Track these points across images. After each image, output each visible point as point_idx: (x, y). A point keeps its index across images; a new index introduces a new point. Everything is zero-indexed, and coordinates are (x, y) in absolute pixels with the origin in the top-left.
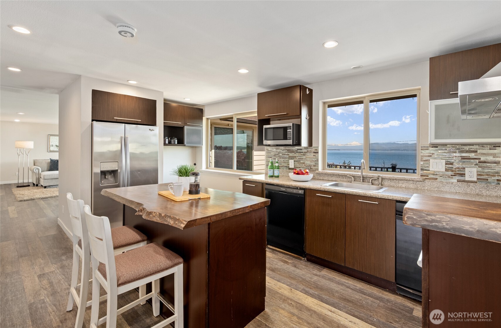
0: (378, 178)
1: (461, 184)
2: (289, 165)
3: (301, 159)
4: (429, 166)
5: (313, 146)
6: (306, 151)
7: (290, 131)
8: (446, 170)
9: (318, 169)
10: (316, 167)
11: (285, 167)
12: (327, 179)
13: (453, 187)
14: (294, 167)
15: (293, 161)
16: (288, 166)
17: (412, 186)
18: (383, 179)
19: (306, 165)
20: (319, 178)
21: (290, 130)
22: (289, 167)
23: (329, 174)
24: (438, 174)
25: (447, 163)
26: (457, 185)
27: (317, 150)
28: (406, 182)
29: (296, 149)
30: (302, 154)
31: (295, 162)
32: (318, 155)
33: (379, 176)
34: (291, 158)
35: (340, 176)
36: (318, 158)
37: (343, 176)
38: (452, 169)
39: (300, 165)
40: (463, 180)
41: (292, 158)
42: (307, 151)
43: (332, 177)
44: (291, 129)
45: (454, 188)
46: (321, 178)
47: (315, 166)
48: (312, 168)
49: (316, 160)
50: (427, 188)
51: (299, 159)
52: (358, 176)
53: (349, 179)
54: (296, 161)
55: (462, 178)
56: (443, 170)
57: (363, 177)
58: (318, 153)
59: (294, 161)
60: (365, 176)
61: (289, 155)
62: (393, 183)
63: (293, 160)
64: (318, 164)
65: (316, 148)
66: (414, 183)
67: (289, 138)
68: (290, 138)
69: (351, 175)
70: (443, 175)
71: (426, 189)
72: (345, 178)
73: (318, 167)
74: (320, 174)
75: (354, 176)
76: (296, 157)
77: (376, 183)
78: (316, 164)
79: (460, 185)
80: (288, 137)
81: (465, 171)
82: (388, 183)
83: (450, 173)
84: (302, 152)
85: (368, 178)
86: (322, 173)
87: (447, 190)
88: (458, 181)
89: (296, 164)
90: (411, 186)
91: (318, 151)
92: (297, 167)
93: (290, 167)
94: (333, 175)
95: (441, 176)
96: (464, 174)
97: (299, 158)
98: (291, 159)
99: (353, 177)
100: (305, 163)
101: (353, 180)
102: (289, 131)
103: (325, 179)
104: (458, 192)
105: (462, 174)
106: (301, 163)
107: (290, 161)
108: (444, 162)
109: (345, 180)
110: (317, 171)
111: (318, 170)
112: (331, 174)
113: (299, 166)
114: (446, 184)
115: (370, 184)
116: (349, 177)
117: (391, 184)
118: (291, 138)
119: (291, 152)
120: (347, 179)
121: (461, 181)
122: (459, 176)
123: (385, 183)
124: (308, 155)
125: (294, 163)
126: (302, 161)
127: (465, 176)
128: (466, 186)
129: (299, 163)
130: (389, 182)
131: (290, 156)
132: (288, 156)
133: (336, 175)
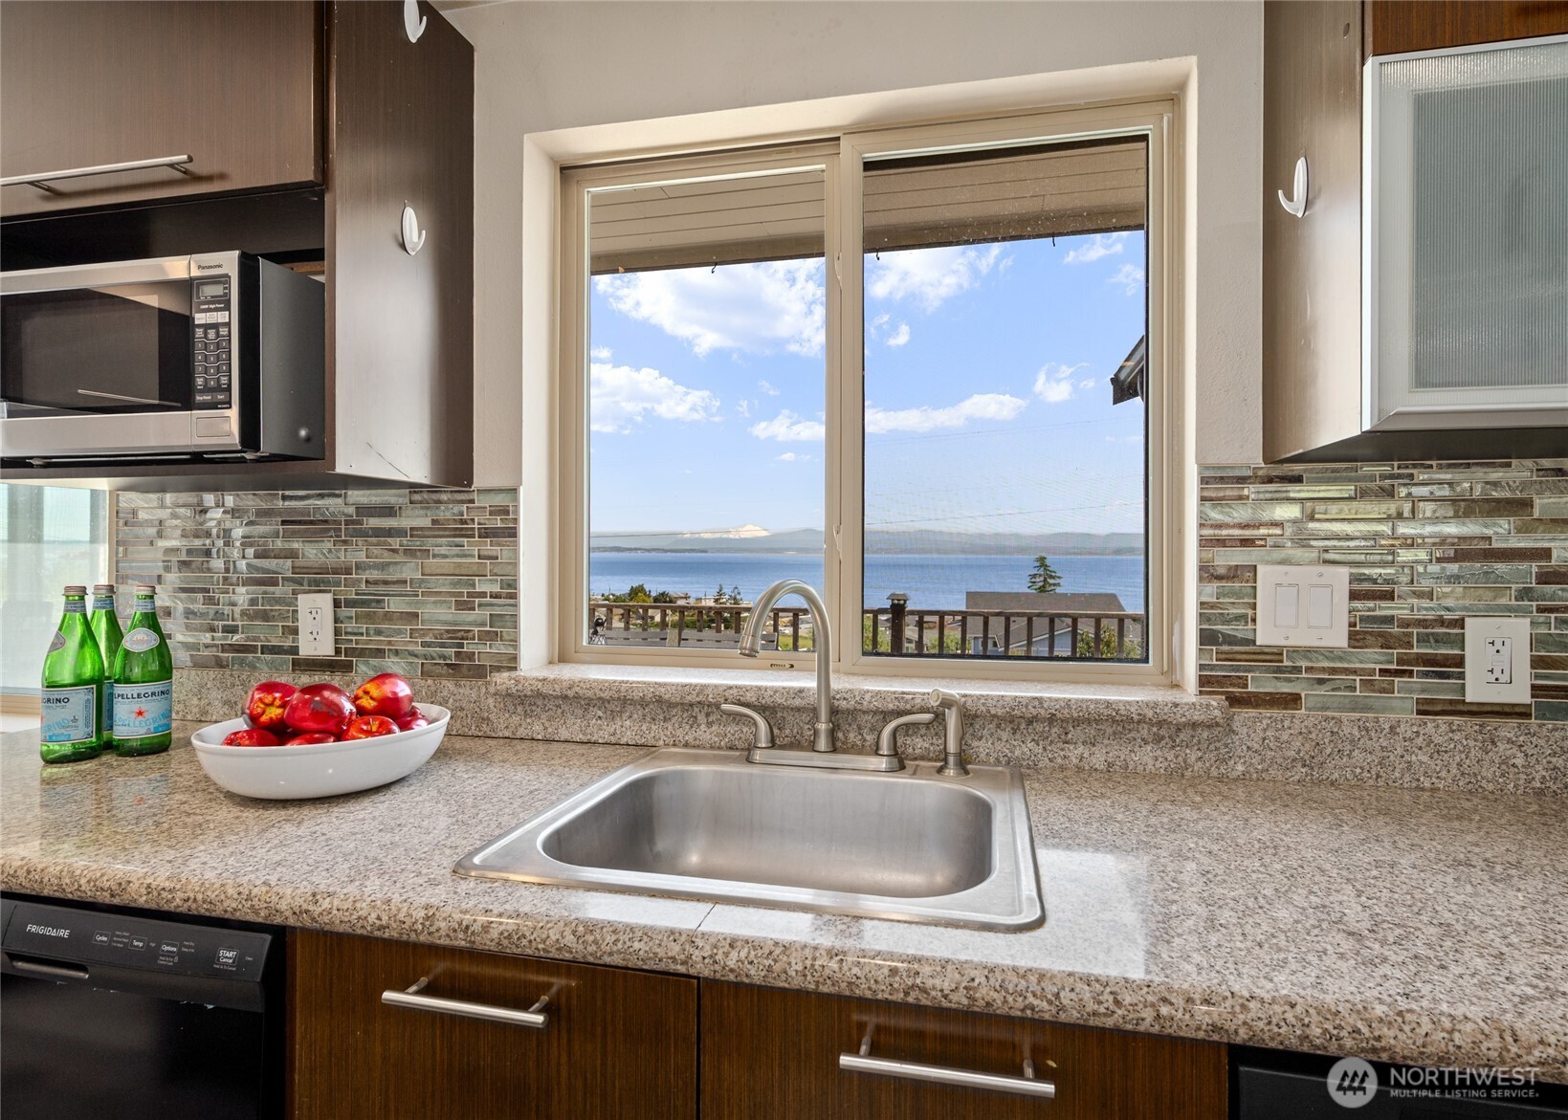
0: (939, 717)
1: (1444, 728)
2: (295, 631)
3: (386, 583)
4: (1250, 612)
5: (480, 480)
6: (426, 522)
7: (215, 326)
8: (1356, 638)
9: (514, 658)
10: (499, 648)
11: (265, 649)
12: (580, 737)
13: (1400, 751)
14: (338, 651)
15: (325, 601)
16: (288, 643)
17: (1151, 762)
18: (970, 718)
19: (424, 633)
20: (521, 732)
21: (221, 317)
22: (294, 650)
23: (590, 694)
24: (1304, 664)
25: (1356, 587)
26: (1419, 741)
27: (507, 513)
28: (1109, 731)
29: (351, 510)
30: (395, 542)
31: (344, 612)
32: (516, 552)
33: (947, 703)
34: (317, 583)
35: (671, 705)
36: (516, 575)
37: (691, 705)
38: (1386, 628)
39: (379, 632)
40: (1451, 702)
41: (317, 579)
42: (434, 522)
43: (613, 716)
44: (228, 308)
45: (1407, 757)
46: (537, 729)
47: (492, 636)
48: (471, 656)
49: (497, 589)
50: (1240, 768)
51: (372, 589)
52: (797, 702)
53: (732, 728)
54: (350, 603)
55: (1441, 691)
56: (1339, 639)
57: (834, 712)
58: (513, 533)
59: (337, 604)
60: (843, 704)
61: (292, 554)
62: (1031, 745)
63: (328, 598)
64: (514, 620)
65: (499, 500)
66: (1163, 738)
67: (207, 390)
68: (218, 389)
69: (750, 697)
70: (1334, 671)
71: (1234, 774)
72: (710, 724)
73: (515, 642)
74: (530, 700)
75: (769, 701)
76: (348, 571)
77: (918, 751)
78: (502, 627)
79: (1438, 740)
80: (200, 381)
81: (1460, 641)
82: (999, 746)
83: (1372, 658)
84: (400, 532)
85: (864, 712)
86: (539, 695)
87: (1366, 774)
88: (1426, 709)
89: (351, 626)
90: (1146, 757)
91: (516, 520)
92: (362, 653)
93: (307, 649)
94: (617, 702)
95: (1321, 682)
96: (1460, 661)
97: (375, 575)
98: (317, 586)
99: (762, 709)
100: (416, 615)
101: (763, 740)
102: (207, 327)
103: (564, 734)
104: (1427, 785)
105: (1445, 661)
106: (388, 617)
107: (305, 602)
108: (1340, 578)
109: (705, 734)
110: (502, 679)
111: (512, 663)
112: (606, 695)
113: (376, 641)
114: (1356, 732)
115: (882, 763)
116: (729, 714)
117: (1017, 753)
118: (229, 389)
119: (315, 533)
120: (721, 730)
121: (1438, 708)
122: (1426, 674)
123: (975, 743)
124: (443, 550)
125: (336, 620)
126: (395, 605)
127: (1461, 676)
128: (1471, 743)
129: (370, 618)
130: (1005, 735)
131: (299, 562)
132: (289, 562)
133: (642, 698)
